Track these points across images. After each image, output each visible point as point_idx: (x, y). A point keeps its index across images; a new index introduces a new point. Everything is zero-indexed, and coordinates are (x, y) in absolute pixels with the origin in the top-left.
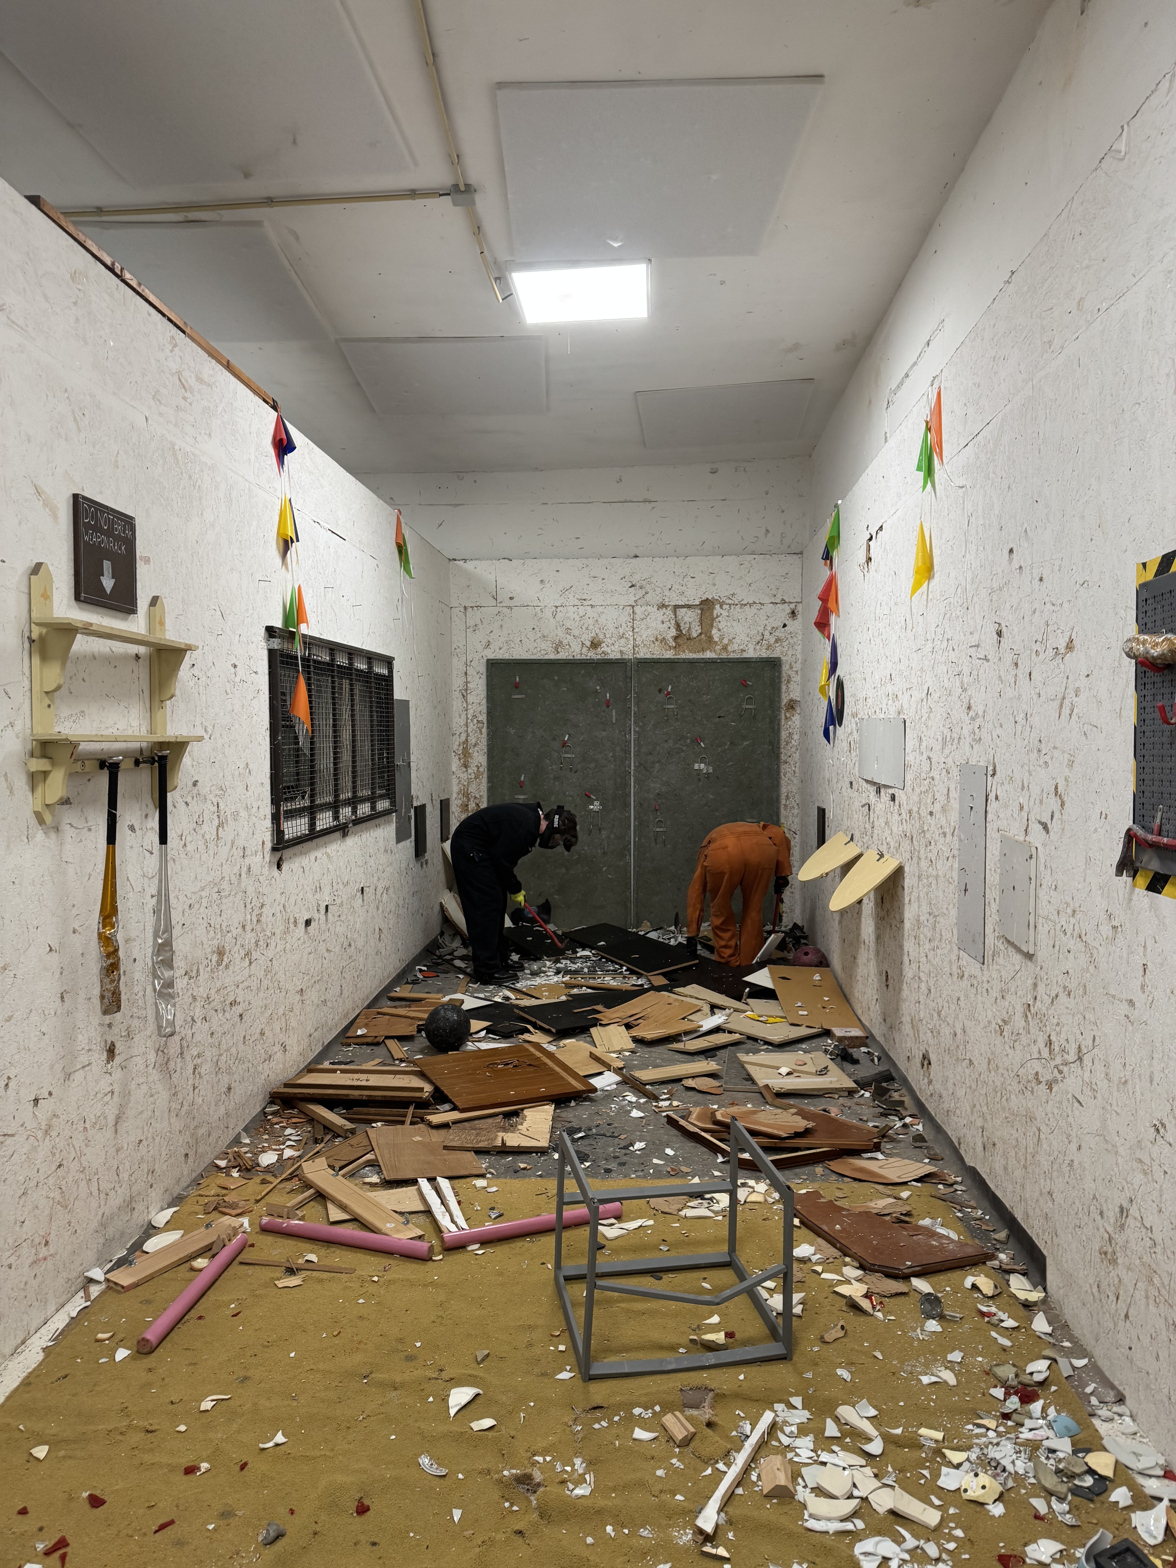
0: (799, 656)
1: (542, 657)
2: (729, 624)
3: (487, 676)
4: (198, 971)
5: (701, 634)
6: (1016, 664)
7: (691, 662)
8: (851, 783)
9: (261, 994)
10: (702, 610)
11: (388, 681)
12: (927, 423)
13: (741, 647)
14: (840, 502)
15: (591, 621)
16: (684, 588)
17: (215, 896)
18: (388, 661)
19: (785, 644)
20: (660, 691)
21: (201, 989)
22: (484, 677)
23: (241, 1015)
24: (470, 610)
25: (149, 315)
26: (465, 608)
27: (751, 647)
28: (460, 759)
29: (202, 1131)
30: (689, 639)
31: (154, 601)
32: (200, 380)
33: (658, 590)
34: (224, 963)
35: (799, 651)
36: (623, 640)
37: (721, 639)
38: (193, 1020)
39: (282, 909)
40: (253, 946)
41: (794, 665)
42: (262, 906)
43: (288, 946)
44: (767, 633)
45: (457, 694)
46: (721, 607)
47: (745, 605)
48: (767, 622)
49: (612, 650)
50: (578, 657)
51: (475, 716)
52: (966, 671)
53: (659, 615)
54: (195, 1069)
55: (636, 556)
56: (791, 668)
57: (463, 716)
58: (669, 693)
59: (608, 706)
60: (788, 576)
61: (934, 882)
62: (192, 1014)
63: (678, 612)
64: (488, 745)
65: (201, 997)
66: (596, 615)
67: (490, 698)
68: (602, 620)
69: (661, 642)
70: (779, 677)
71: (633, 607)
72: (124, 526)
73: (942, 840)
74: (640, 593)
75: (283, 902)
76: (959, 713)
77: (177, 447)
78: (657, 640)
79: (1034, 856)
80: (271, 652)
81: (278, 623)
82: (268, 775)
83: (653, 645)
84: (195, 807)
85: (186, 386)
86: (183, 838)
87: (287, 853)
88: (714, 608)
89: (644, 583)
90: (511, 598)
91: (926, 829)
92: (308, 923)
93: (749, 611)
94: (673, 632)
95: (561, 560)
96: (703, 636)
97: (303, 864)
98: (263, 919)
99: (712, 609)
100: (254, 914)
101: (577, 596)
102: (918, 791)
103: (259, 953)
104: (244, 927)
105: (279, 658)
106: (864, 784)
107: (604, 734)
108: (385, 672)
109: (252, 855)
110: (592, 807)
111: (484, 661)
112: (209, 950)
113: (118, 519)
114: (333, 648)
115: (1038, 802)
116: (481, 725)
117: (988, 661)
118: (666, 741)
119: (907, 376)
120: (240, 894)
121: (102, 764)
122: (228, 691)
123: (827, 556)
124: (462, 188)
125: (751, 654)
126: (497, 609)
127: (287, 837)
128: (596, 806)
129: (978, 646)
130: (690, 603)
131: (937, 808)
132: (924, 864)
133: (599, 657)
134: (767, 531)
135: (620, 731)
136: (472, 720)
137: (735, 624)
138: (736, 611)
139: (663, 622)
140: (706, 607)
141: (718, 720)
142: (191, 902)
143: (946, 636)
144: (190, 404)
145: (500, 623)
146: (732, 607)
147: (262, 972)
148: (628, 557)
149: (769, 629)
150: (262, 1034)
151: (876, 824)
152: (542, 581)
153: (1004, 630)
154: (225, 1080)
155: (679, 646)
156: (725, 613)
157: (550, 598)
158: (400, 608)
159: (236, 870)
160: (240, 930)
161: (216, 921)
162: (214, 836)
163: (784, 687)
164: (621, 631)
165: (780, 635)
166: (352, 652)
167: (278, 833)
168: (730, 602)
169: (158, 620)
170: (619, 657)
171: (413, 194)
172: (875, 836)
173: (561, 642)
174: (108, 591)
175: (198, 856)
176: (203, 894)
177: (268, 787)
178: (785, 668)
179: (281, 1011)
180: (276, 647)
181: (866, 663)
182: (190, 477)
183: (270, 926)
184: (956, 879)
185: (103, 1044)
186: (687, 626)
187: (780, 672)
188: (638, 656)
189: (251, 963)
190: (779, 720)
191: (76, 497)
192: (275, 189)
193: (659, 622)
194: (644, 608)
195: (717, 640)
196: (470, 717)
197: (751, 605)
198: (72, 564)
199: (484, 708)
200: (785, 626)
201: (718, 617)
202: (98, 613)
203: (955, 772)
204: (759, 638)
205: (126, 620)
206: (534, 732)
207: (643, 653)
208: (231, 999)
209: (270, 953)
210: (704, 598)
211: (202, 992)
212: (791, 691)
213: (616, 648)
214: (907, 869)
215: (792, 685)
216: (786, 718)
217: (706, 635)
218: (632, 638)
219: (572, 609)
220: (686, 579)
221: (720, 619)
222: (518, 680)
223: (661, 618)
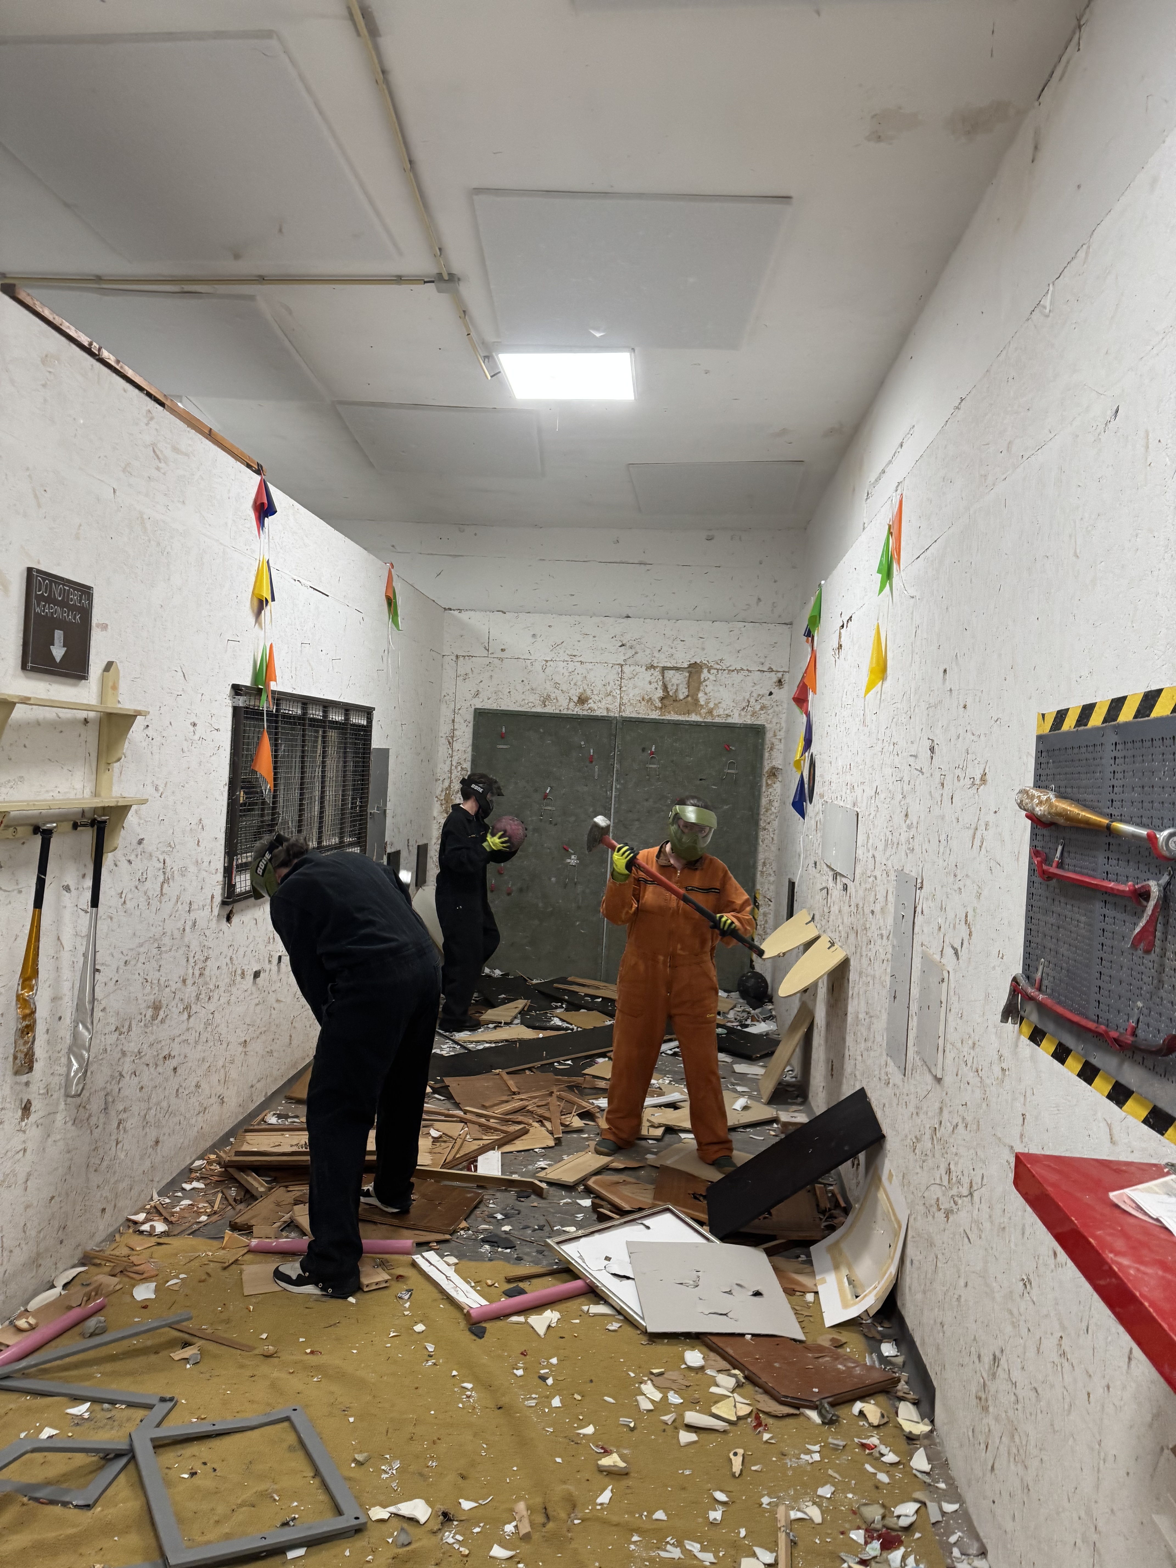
0: (783, 725)
1: (529, 710)
2: (716, 689)
3: (474, 725)
4: (130, 1026)
5: (688, 696)
6: (943, 784)
7: (677, 724)
8: (815, 863)
9: (199, 1048)
10: (690, 673)
11: (367, 730)
12: (890, 527)
13: (726, 712)
14: (823, 582)
15: (579, 677)
17: (155, 951)
18: (368, 712)
19: (769, 712)
20: (644, 750)
21: (132, 1044)
22: (471, 725)
23: (175, 1069)
24: (461, 659)
25: (125, 391)
26: (457, 656)
27: (736, 713)
28: (442, 804)
29: (121, 1186)
30: (675, 701)
31: (109, 666)
32: (176, 450)
33: (648, 651)
34: (160, 1018)
35: (784, 720)
36: (610, 698)
37: (707, 703)
38: (121, 1075)
39: (229, 962)
40: (193, 999)
41: (778, 733)
42: (207, 959)
43: (233, 998)
44: (752, 700)
45: (444, 741)
46: (709, 672)
47: (733, 671)
48: (753, 689)
49: (599, 707)
50: (565, 712)
51: (459, 763)
52: (906, 779)
53: (647, 676)
54: (119, 1124)
55: (628, 617)
56: (775, 735)
57: (448, 763)
58: (652, 753)
59: (591, 762)
60: (777, 645)
61: (871, 982)
62: (120, 1069)
63: (666, 674)
65: (133, 1052)
66: (585, 672)
67: (475, 746)
68: (591, 677)
69: (648, 702)
70: (763, 744)
71: (622, 666)
72: (81, 596)
73: (879, 941)
74: (630, 653)
75: (230, 954)
76: (898, 818)
77: (145, 517)
78: (643, 700)
79: (946, 980)
80: (236, 709)
81: (246, 680)
82: (223, 830)
83: (639, 705)
84: (138, 864)
85: (160, 456)
86: (123, 896)
87: (237, 906)
88: (702, 672)
89: (634, 643)
90: (503, 650)
91: (868, 926)
92: (257, 975)
93: (737, 678)
94: (660, 693)
95: (554, 616)
96: (689, 698)
97: (256, 916)
98: (207, 972)
99: (700, 672)
100: (197, 968)
101: (567, 652)
102: (863, 886)
103: (199, 1007)
104: (184, 981)
105: (243, 715)
106: (825, 867)
107: (586, 789)
108: (364, 722)
109: (199, 909)
110: (569, 861)
111: (473, 709)
112: (144, 1005)
113: (75, 589)
114: (306, 702)
115: (952, 926)
117: (923, 773)
118: (647, 800)
119: (884, 472)
120: (184, 948)
121: (36, 830)
122: (185, 749)
123: (809, 634)
124: (446, 277)
125: (735, 719)
126: (487, 660)
127: (238, 890)
128: (573, 860)
129: (916, 756)
130: (679, 665)
131: (877, 909)
132: (865, 961)
133: (585, 713)
134: (759, 599)
135: (601, 788)
136: (456, 767)
137: (722, 689)
138: (724, 677)
139: (650, 683)
140: (693, 670)
141: (699, 782)
142: (126, 958)
143: (893, 740)
144: (164, 474)
145: (490, 673)
146: (720, 672)
147: (202, 1026)
148: (621, 617)
149: (755, 695)
150: (197, 1086)
151: (832, 909)
152: (534, 635)
153: (936, 747)
154: (153, 1134)
155: (665, 706)
156: (712, 678)
157: (541, 652)
158: (385, 659)
159: (180, 925)
160: (179, 985)
161: (153, 976)
162: (158, 892)
163: (767, 755)
164: (609, 689)
165: (765, 702)
166: (327, 705)
167: (229, 886)
168: (718, 667)
169: (111, 684)
170: (605, 714)
171: (399, 280)
172: (831, 920)
173: (549, 696)
174: (58, 659)
175: (138, 913)
176: (142, 950)
177: (223, 842)
178: (769, 735)
179: (221, 1063)
180: (241, 705)
181: (832, 748)
182: (159, 544)
183: (214, 979)
184: (888, 983)
185: (18, 1103)
186: (675, 687)
187: (763, 739)
188: (624, 715)
189: (189, 1016)
190: (761, 786)
191: (30, 570)
192: (267, 268)
193: (647, 682)
194: (632, 668)
195: (703, 703)
196: (454, 763)
197: (738, 671)
198: (21, 635)
199: (469, 756)
200: (771, 694)
201: (705, 681)
202: (46, 681)
203: (893, 877)
204: (745, 704)
205: (75, 685)
206: (516, 783)
207: (629, 712)
208: (166, 1053)
209: (211, 1007)
210: (692, 662)
211: (132, 1047)
212: (774, 759)
213: (603, 705)
214: (852, 962)
215: (775, 753)
216: (767, 785)
217: (692, 698)
218: (618, 697)
219: (562, 664)
220: (675, 642)
221: (707, 683)
222: (504, 730)
223: (649, 679)
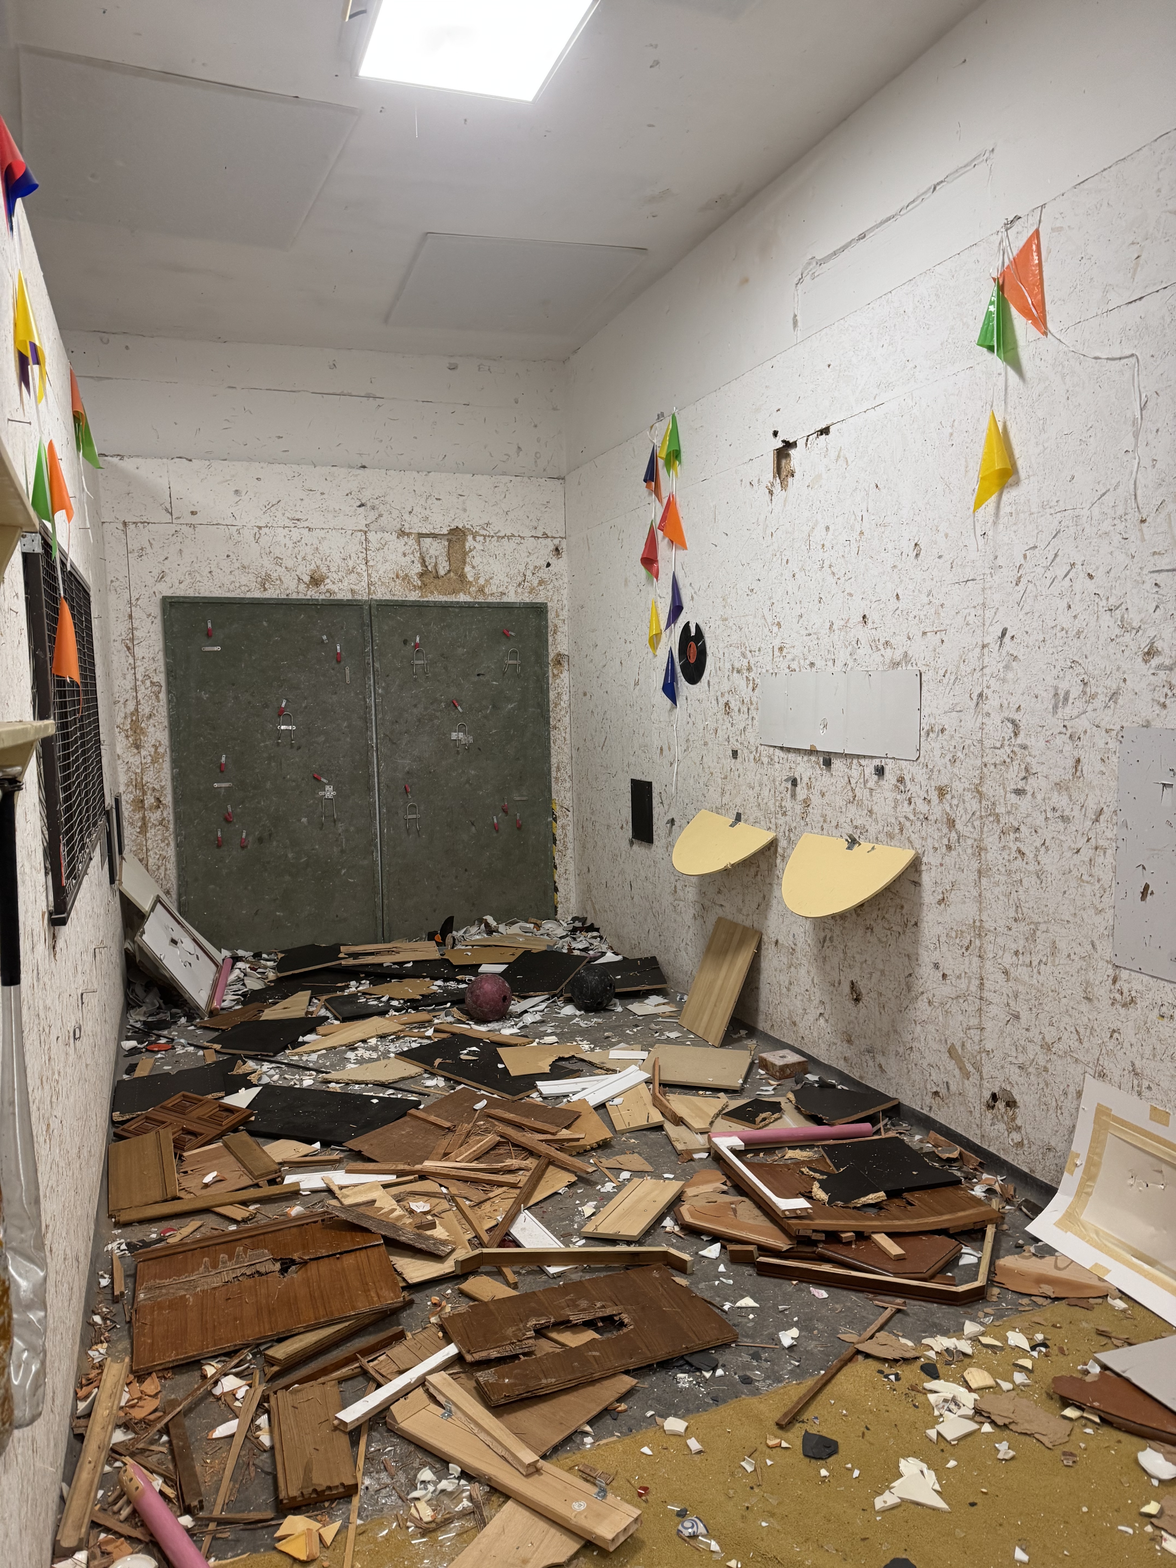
1: (242, 596)
2: (484, 560)
3: (165, 620)
5: (449, 571)
8: (734, 751)
10: (449, 541)
12: (1001, 279)
13: (500, 590)
15: (309, 550)
16: (428, 512)
19: (549, 587)
20: (405, 642)
22: (158, 622)
24: (133, 525)
26: (125, 523)
27: (512, 590)
28: (127, 737)
30: (437, 577)
33: (395, 513)
35: (565, 596)
36: (353, 577)
37: (477, 579)
41: (561, 613)
42: (50, 1029)
44: (529, 573)
45: (118, 645)
46: (474, 538)
47: (503, 537)
48: (528, 560)
49: (340, 589)
50: (294, 596)
51: (146, 676)
53: (398, 545)
55: (364, 467)
56: (558, 616)
57: (130, 677)
58: (416, 646)
59: (339, 662)
60: (549, 505)
63: (422, 542)
64: (170, 716)
66: (316, 542)
67: (169, 651)
68: (324, 548)
69: (403, 579)
70: (546, 627)
71: (366, 533)
74: (373, 515)
78: (397, 577)
83: (393, 584)
88: (465, 540)
89: (377, 502)
90: (193, 513)
91: (999, 811)
93: (507, 546)
94: (418, 568)
95: (262, 464)
96: (452, 574)
99: (463, 540)
101: (287, 515)
106: (779, 753)
107: (335, 697)
110: (321, 793)
111: (158, 599)
116: (156, 689)
118: (415, 706)
123: (653, 477)
125: (511, 598)
126: (172, 528)
128: (329, 792)
130: (437, 531)
131: (1039, 784)
133: (322, 597)
134: (519, 448)
135: (357, 694)
136: (143, 682)
137: (491, 560)
138: (493, 545)
139: (405, 555)
140: (454, 538)
141: (476, 679)
143: (1064, 561)
145: (178, 546)
146: (488, 539)
148: (354, 467)
149: (532, 568)
152: (237, 492)
155: (425, 585)
156: (479, 546)
157: (250, 515)
163: (550, 639)
164: (351, 564)
165: (544, 576)
168: (484, 533)
170: (350, 598)
173: (269, 576)
178: (551, 616)
186: (434, 560)
187: (546, 621)
188: (374, 597)
190: (548, 678)
193: (400, 554)
194: (380, 535)
195: (471, 579)
196: (139, 677)
197: (509, 538)
199: (159, 665)
200: (548, 565)
201: (471, 551)
204: (520, 579)
206: (236, 698)
207: (381, 594)
210: (453, 526)
212: (558, 643)
213: (345, 585)
215: (560, 637)
216: (554, 675)
217: (456, 574)
218: (365, 574)
219: (281, 532)
220: (429, 502)
221: (473, 553)
222: (210, 625)
223: (402, 549)
